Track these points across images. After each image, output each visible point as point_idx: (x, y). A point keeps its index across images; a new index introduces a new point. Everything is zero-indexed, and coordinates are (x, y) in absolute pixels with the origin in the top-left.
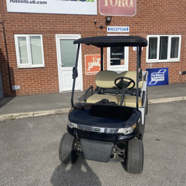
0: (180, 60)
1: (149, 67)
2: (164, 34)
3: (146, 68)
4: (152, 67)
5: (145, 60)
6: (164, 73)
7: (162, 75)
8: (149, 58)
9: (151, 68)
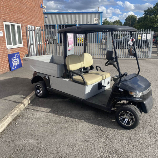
0: (23, 45)
1: (9, 53)
2: (13, 22)
3: (7, 54)
4: (11, 52)
5: (6, 46)
6: (18, 57)
7: (17, 59)
8: (8, 45)
9: (10, 54)
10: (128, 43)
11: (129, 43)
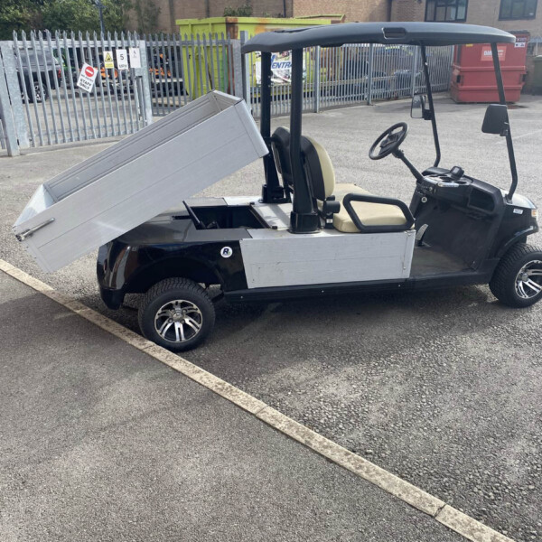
10: (78, 84)
11: (81, 84)
